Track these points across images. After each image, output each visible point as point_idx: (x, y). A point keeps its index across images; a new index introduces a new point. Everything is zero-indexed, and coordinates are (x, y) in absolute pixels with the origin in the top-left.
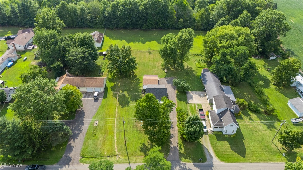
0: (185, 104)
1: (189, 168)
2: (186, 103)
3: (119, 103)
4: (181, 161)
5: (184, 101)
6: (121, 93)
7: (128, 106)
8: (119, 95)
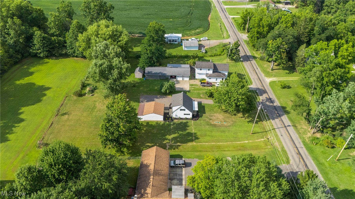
1: (265, 98)
2: (189, 92)
6: (168, 142)
7: (195, 134)
8: (174, 143)
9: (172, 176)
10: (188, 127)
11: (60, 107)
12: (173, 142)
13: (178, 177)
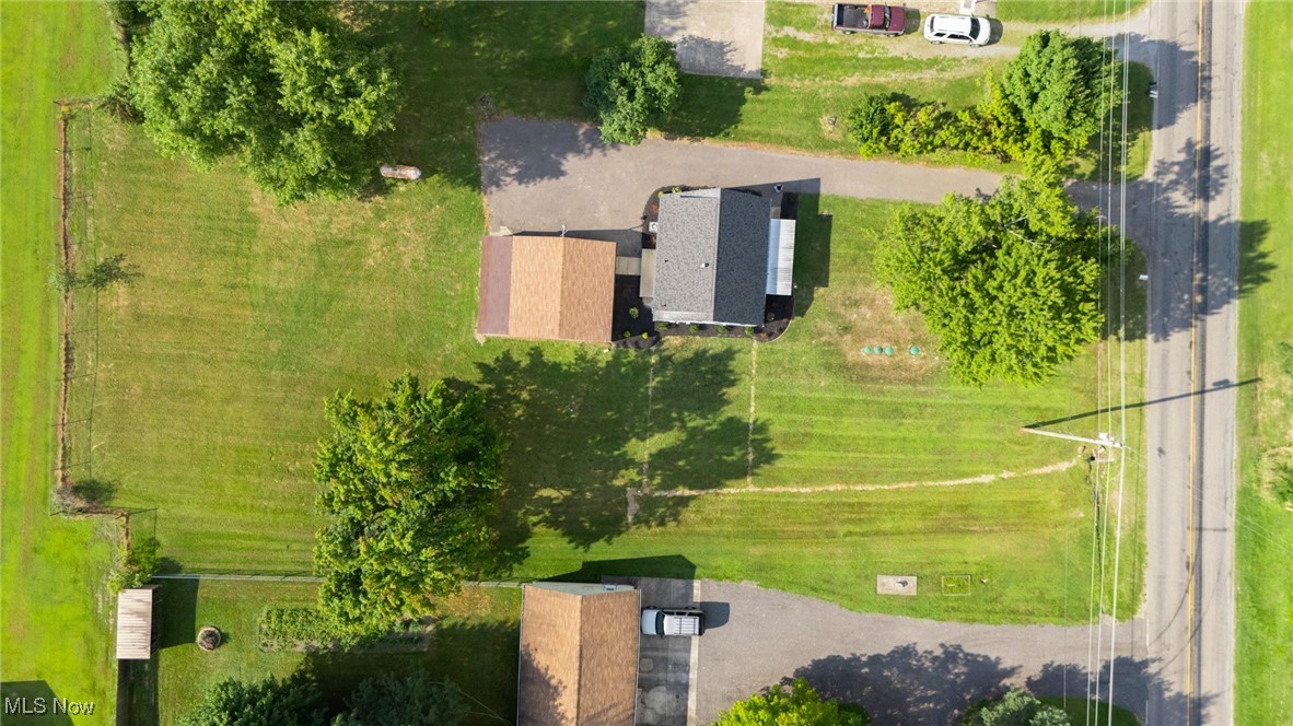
0: (764, 95)
1: (1179, 152)
2: (759, 87)
3: (728, 483)
4: (1140, 179)
5: (743, 101)
6: (637, 479)
7: (761, 428)
8: (664, 486)
9: (650, 671)
10: (732, 384)
11: (65, 216)
12: (658, 480)
13: (671, 677)
